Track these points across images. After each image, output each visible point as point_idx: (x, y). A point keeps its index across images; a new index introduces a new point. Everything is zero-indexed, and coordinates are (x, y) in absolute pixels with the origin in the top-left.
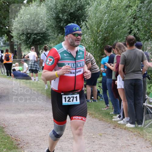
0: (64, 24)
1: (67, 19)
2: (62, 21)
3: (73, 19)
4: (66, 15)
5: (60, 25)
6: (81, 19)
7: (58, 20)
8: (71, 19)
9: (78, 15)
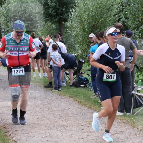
0: (52, 10)
1: (55, 6)
2: (50, 8)
3: (61, 5)
4: (54, 2)
5: (49, 12)
6: (70, 6)
7: (46, 7)
8: (59, 6)
9: (66, 2)
